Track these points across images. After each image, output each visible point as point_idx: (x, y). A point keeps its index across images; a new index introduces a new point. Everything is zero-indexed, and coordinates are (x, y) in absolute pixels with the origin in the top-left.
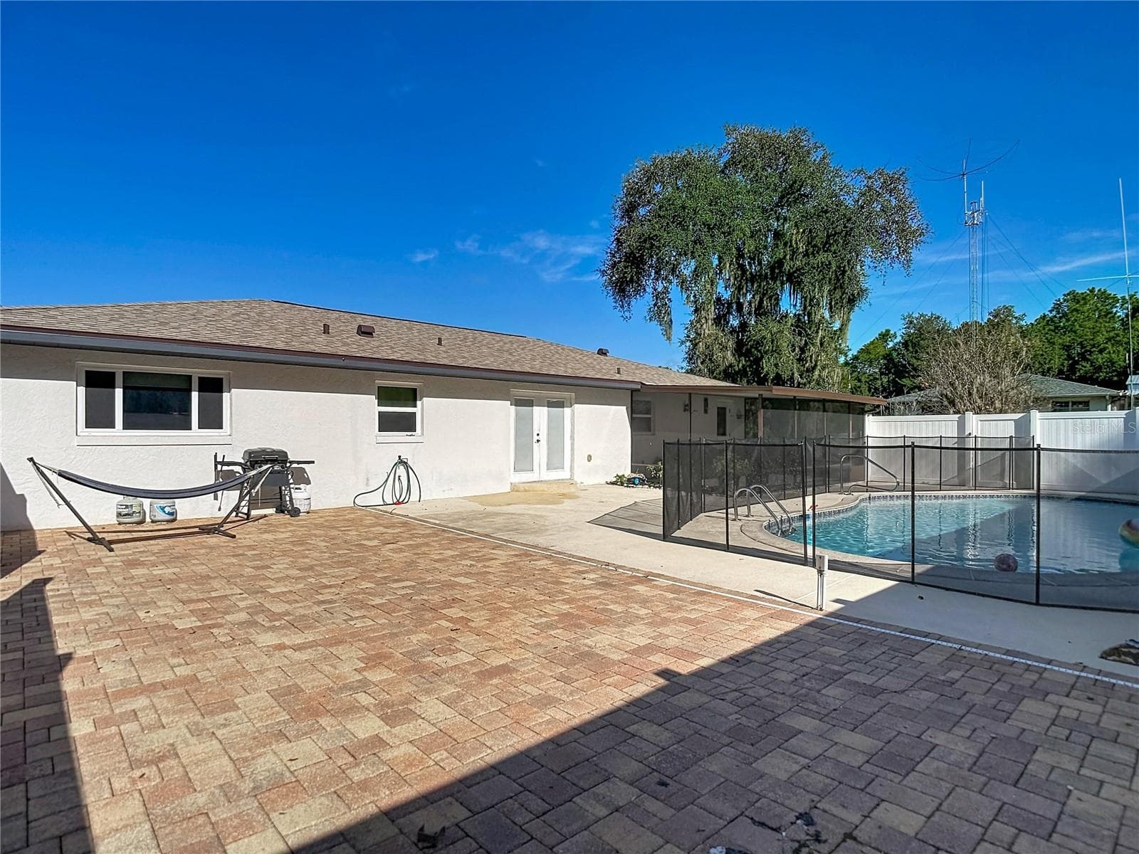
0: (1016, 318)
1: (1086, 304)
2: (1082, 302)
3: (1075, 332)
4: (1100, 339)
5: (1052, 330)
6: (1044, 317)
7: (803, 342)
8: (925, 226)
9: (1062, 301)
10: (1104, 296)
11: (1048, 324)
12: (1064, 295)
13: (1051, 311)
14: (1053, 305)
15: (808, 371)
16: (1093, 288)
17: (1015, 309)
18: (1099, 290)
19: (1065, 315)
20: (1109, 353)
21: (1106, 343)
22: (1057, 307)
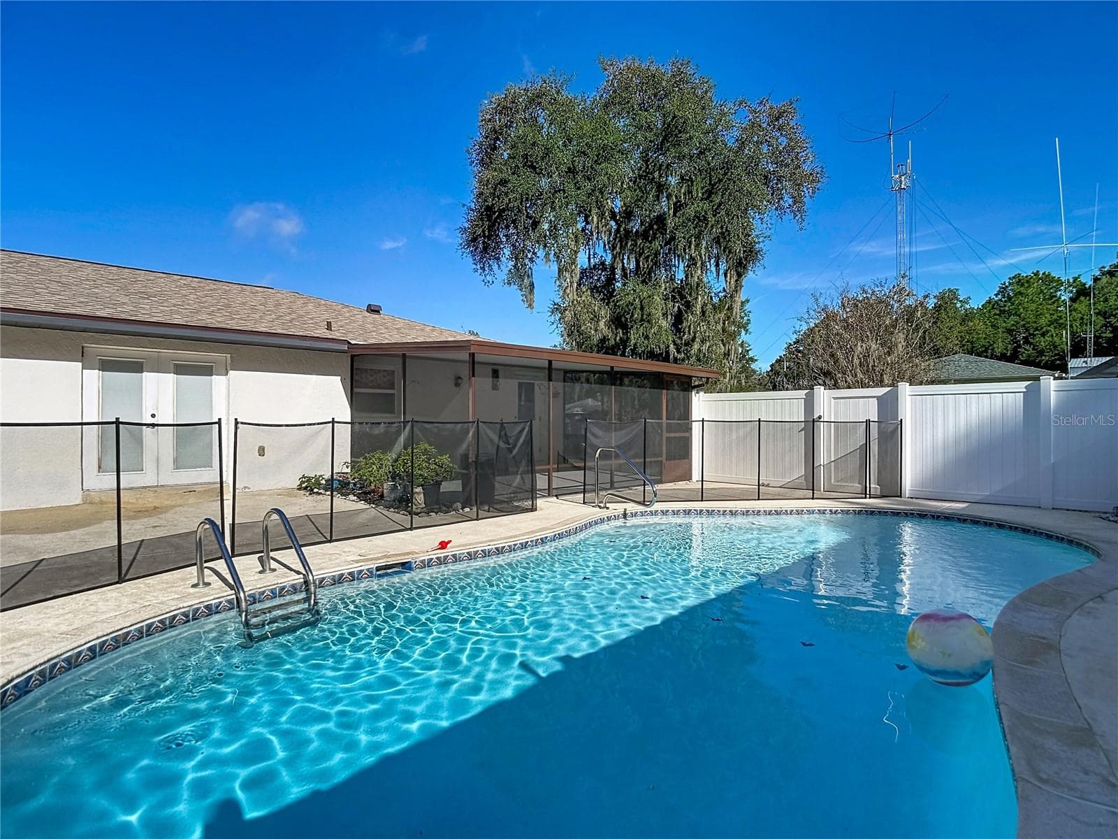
0: (961, 301)
1: (1029, 287)
2: (1026, 285)
3: (1019, 316)
4: (1043, 321)
5: (997, 315)
6: (989, 302)
7: (676, 308)
8: (819, 170)
9: (1007, 284)
10: (1048, 279)
11: (993, 308)
12: (1010, 279)
13: (996, 295)
14: (998, 289)
15: (687, 344)
16: (1038, 272)
17: (960, 292)
18: (1044, 274)
19: (1010, 298)
20: (1052, 335)
21: (1049, 326)
22: (1003, 290)
